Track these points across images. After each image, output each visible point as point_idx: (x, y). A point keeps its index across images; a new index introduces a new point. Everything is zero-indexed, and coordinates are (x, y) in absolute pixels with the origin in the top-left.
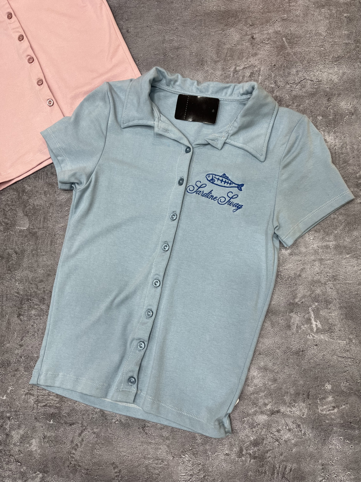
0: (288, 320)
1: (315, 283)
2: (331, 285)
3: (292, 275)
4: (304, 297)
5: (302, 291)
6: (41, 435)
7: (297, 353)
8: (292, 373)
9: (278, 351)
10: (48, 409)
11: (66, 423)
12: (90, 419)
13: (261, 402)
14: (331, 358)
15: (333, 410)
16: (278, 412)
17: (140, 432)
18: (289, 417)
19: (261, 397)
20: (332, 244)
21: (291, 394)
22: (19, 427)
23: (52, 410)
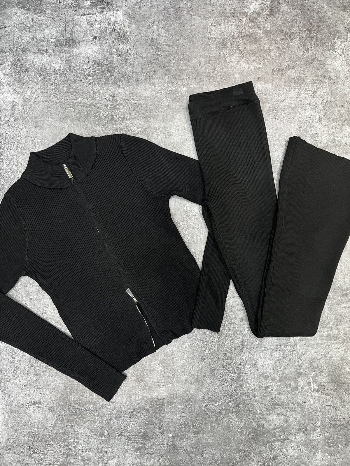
0: (296, 384)
1: (314, 359)
2: (323, 361)
3: (300, 354)
4: (306, 368)
5: (305, 365)
6: (130, 462)
7: (301, 404)
8: (298, 416)
9: (289, 403)
10: (135, 444)
11: (148, 453)
12: (166, 450)
13: (278, 434)
14: (321, 406)
15: (320, 436)
16: (287, 439)
17: (200, 457)
18: (294, 442)
19: (278, 432)
20: (325, 334)
21: (296, 429)
22: (114, 458)
23: (139, 445)
